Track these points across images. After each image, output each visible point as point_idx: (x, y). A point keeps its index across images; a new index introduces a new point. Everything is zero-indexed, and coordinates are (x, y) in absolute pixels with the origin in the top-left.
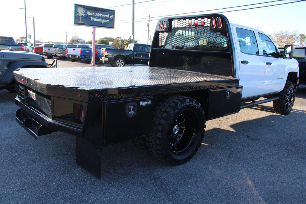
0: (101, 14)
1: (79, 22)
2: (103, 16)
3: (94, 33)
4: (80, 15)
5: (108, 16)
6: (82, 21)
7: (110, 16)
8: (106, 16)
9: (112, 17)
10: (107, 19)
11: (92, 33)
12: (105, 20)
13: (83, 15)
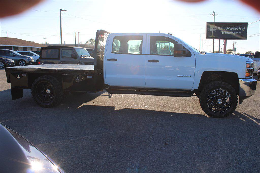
0: (232, 28)
1: (210, 36)
2: (234, 29)
3: (225, 45)
4: (212, 30)
5: (240, 29)
6: (213, 35)
7: (241, 29)
8: (238, 28)
9: (244, 29)
10: (238, 31)
11: (224, 44)
12: (236, 32)
13: (214, 31)
